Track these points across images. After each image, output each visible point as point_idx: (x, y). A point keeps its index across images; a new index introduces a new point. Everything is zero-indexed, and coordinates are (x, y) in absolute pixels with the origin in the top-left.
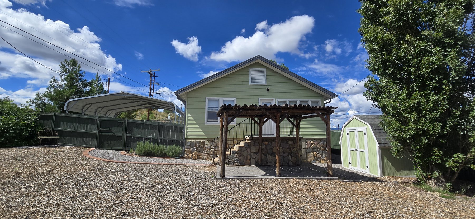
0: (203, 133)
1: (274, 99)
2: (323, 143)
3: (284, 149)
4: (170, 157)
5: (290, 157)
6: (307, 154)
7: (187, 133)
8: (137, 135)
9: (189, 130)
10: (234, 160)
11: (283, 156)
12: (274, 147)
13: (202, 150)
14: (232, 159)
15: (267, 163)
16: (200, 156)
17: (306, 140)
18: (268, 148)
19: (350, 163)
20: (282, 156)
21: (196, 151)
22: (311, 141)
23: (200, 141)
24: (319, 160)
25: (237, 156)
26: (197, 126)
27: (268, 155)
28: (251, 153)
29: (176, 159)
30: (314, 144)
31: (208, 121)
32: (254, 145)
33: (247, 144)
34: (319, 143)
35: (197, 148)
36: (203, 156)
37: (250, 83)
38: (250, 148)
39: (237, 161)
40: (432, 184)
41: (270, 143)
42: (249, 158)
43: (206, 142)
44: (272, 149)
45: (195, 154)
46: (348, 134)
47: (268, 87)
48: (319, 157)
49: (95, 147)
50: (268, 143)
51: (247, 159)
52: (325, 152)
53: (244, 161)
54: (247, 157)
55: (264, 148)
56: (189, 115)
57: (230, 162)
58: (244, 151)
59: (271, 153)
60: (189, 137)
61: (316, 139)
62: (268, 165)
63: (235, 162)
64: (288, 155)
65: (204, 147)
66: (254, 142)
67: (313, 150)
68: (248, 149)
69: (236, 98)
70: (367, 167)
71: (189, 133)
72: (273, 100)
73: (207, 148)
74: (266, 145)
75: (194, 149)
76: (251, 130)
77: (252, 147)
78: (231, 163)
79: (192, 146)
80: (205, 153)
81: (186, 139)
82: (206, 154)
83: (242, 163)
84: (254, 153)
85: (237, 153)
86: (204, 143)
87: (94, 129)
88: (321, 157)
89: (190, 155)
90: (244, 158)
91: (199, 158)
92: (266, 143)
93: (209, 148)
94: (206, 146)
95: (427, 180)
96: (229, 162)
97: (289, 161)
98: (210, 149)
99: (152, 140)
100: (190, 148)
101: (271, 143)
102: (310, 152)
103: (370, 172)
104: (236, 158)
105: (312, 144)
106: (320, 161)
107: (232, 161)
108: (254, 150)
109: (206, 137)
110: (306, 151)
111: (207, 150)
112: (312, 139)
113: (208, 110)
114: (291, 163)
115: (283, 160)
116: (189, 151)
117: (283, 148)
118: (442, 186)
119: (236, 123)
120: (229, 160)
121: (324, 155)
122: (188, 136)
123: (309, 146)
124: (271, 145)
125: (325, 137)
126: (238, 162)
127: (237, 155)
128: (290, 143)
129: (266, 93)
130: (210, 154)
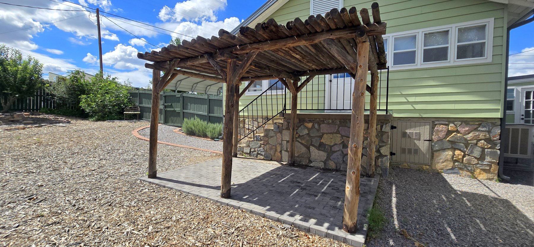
2: (489, 132)
3: (344, 138)
4: (210, 138)
6: (433, 153)
8: (191, 111)
10: (257, 150)
11: (342, 152)
12: (323, 134)
14: (255, 149)
15: (310, 162)
17: (433, 122)
18: (312, 135)
20: (340, 152)
22: (448, 125)
24: (468, 171)
25: (261, 144)
27: (312, 148)
28: (282, 140)
30: (458, 132)
32: (288, 129)
33: (277, 126)
34: (476, 129)
38: (281, 132)
39: (261, 152)
41: (316, 126)
42: (279, 149)
43: (247, 120)
44: (321, 137)
48: (469, 164)
50: (313, 126)
51: (276, 150)
52: (492, 155)
53: (272, 153)
54: (276, 147)
55: (304, 133)
57: (253, 152)
58: (271, 137)
59: (317, 144)
61: (465, 121)
62: (311, 165)
63: (258, 154)
65: (244, 127)
66: (288, 123)
67: (454, 145)
68: (279, 134)
73: (248, 129)
74: (309, 129)
76: (284, 103)
77: (284, 132)
78: (254, 155)
83: (269, 158)
84: (287, 142)
85: (261, 140)
86: (244, 122)
88: (478, 164)
90: (271, 149)
92: (310, 125)
94: (247, 126)
96: (250, 152)
99: (201, 117)
101: (319, 125)
102: (444, 150)
104: (260, 147)
105: (449, 132)
106: (472, 173)
107: (255, 151)
108: (287, 136)
109: (246, 114)
110: (431, 147)
111: (248, 131)
112: (452, 120)
115: (341, 159)
120: (250, 150)
121: (488, 159)
123: (442, 135)
124: (318, 130)
125: (499, 115)
126: (263, 153)
127: (262, 142)
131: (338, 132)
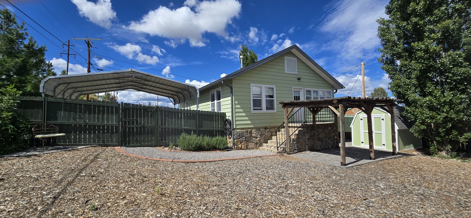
0: (249, 122)
1: (303, 88)
4: (219, 149)
5: (330, 141)
7: (235, 123)
9: (237, 118)
12: (319, 133)
13: (250, 140)
16: (248, 146)
19: (362, 143)
20: (325, 141)
21: (245, 141)
23: (248, 131)
25: (295, 143)
26: (244, 114)
28: (305, 139)
29: (228, 151)
31: (254, 109)
32: (307, 132)
35: (246, 138)
36: (251, 145)
37: (286, 72)
38: (304, 135)
40: (444, 153)
42: (304, 144)
43: (253, 130)
44: (319, 135)
45: (244, 145)
46: (361, 119)
47: (299, 77)
49: (118, 145)
53: (301, 147)
56: (236, 102)
57: (291, 149)
58: (301, 138)
59: (318, 139)
60: (238, 127)
63: (294, 150)
64: (329, 140)
65: (251, 136)
66: (307, 129)
68: (304, 136)
69: (275, 86)
70: (384, 145)
71: (237, 123)
72: (301, 89)
73: (254, 137)
75: (243, 139)
77: (306, 134)
78: (292, 151)
79: (241, 136)
80: (252, 143)
81: (234, 129)
82: (254, 143)
83: (300, 151)
84: (308, 139)
85: (295, 141)
86: (251, 132)
87: (113, 121)
89: (240, 146)
90: (301, 145)
91: (247, 148)
93: (255, 137)
94: (253, 135)
95: (439, 151)
97: (329, 144)
98: (257, 138)
100: (239, 138)
101: (318, 129)
103: (386, 149)
104: (295, 145)
107: (292, 148)
108: (307, 137)
109: (252, 126)
111: (254, 139)
113: (253, 97)
114: (330, 147)
115: (325, 144)
116: (239, 141)
117: (325, 133)
118: (449, 155)
119: (276, 111)
122: (236, 125)
126: (297, 149)
128: (330, 128)
129: (297, 82)
130: (257, 143)
131: (324, 132)
